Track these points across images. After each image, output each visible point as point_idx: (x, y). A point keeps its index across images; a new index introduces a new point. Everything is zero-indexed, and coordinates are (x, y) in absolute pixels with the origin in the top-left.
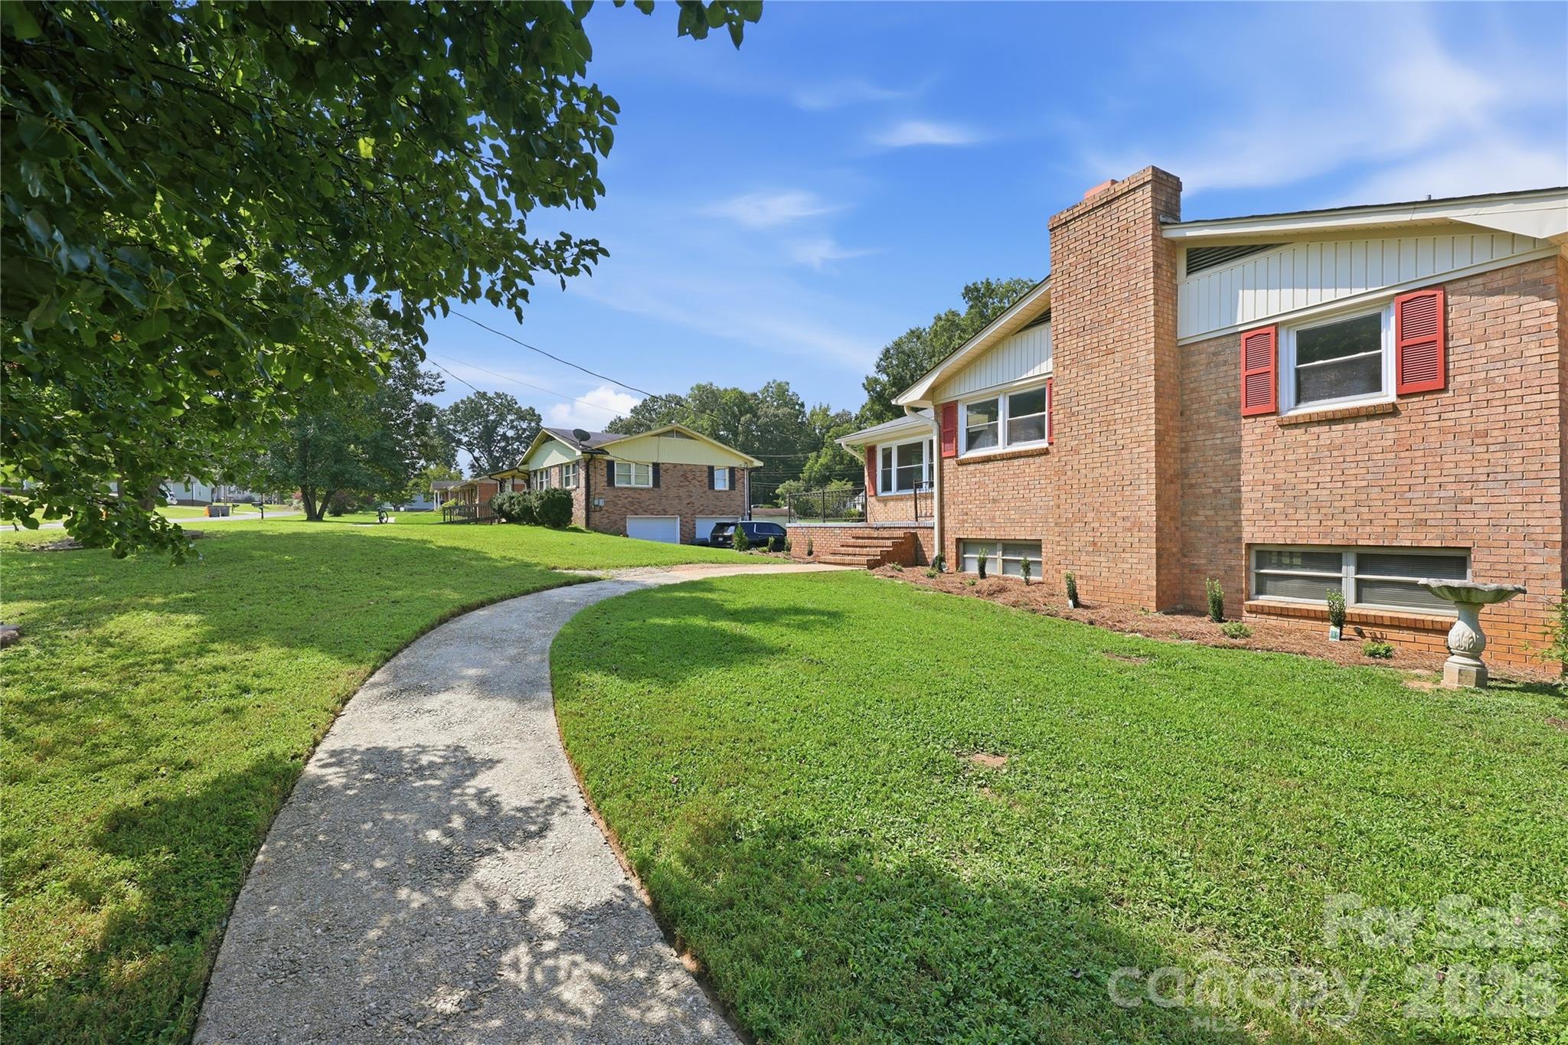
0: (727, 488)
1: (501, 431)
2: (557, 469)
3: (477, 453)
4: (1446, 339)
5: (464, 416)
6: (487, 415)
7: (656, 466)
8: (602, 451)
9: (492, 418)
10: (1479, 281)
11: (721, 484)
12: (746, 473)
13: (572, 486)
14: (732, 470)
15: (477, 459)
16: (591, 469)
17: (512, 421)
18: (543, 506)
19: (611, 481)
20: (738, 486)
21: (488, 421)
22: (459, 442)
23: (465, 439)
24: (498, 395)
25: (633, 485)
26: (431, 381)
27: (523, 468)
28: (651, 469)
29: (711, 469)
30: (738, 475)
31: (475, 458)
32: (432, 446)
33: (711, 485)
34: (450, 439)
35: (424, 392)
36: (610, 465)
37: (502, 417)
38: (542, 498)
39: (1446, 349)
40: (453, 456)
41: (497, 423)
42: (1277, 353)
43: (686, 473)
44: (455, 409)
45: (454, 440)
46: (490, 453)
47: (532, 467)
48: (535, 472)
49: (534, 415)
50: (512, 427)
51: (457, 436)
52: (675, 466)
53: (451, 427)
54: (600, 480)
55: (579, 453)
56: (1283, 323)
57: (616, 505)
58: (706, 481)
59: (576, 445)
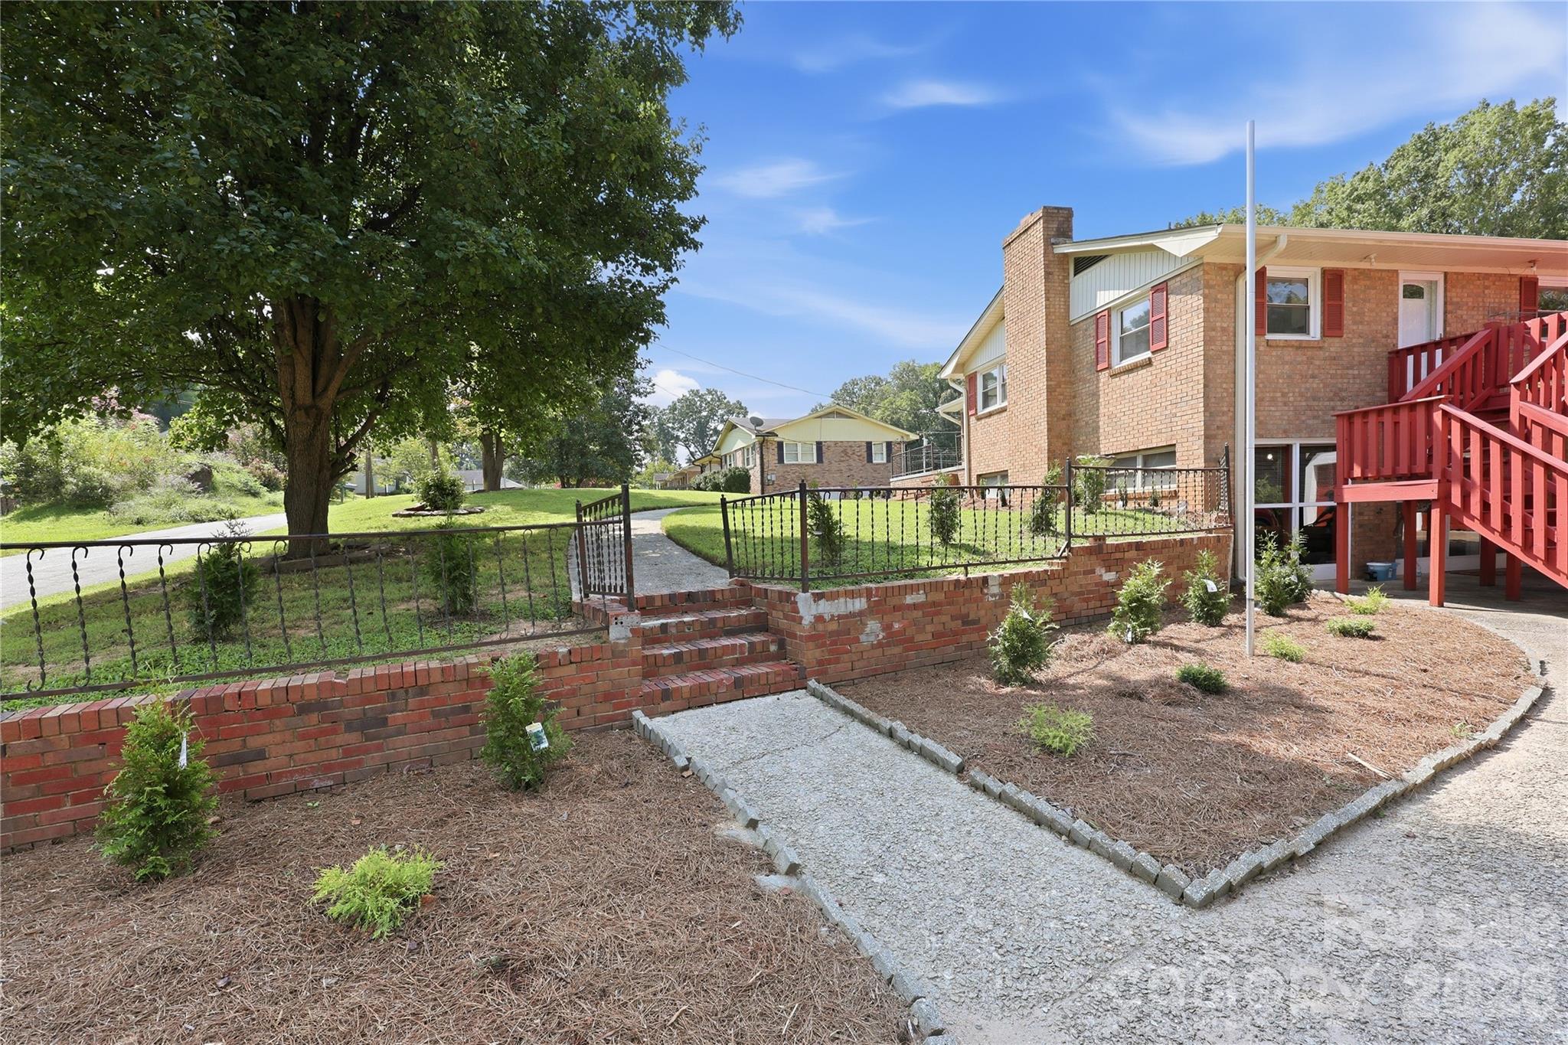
0: (885, 461)
1: (712, 425)
2: (740, 452)
3: (692, 449)
4: (1167, 316)
5: (681, 414)
6: (700, 412)
7: (819, 444)
8: (773, 434)
9: (704, 414)
10: (1178, 279)
11: (879, 458)
12: (903, 446)
13: (751, 465)
14: (889, 445)
15: (692, 454)
16: (764, 449)
17: (722, 416)
18: (727, 481)
19: (781, 460)
20: (896, 460)
21: (700, 417)
22: (677, 438)
23: (682, 436)
24: (710, 392)
25: (800, 461)
26: (645, 385)
27: (716, 453)
28: (815, 447)
29: (869, 445)
30: (895, 448)
31: (692, 453)
32: (649, 441)
33: (870, 459)
34: (667, 436)
35: (640, 394)
36: (780, 445)
37: (713, 413)
38: (726, 475)
39: (1167, 322)
40: (673, 452)
41: (708, 419)
42: (1109, 328)
43: (846, 450)
44: (673, 408)
45: (673, 437)
46: (704, 447)
47: (723, 452)
48: (725, 456)
49: (742, 408)
50: (722, 421)
51: (676, 433)
52: (836, 443)
53: (670, 425)
54: (772, 457)
55: (754, 436)
56: (1114, 307)
57: (786, 479)
58: (865, 455)
59: (750, 429)
